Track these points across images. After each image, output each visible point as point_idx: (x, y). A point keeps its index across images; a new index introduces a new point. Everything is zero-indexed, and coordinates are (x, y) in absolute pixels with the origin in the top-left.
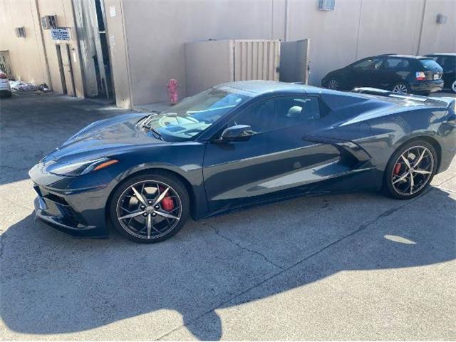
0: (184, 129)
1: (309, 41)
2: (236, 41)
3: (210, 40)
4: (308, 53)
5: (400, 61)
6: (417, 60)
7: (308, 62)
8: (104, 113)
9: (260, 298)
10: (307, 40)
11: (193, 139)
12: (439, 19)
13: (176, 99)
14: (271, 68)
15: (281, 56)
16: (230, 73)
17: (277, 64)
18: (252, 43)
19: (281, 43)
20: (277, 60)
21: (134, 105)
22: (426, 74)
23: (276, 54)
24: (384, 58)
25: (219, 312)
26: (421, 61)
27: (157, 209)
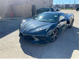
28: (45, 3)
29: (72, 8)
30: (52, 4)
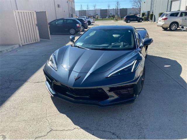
2: (16, 11)
14: (34, 25)
18: (24, 12)
19: (36, 13)
28: (59, 6)
29: (113, 16)
30: (73, 9)
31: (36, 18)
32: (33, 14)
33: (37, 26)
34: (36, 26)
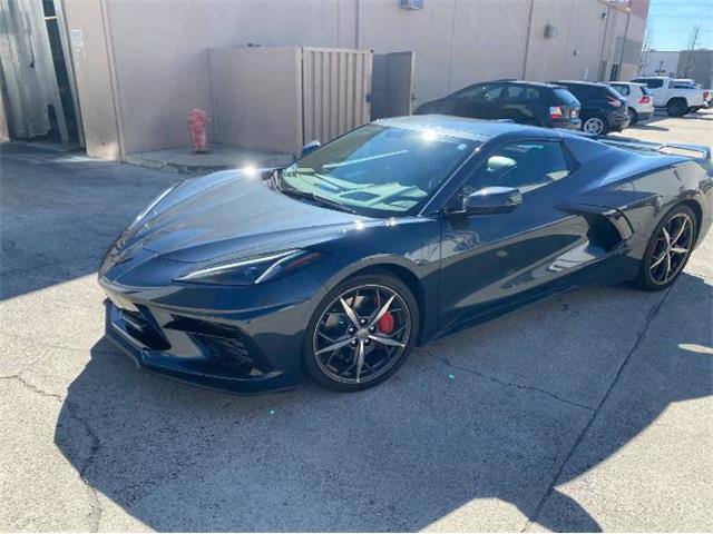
0: (378, 196)
1: (414, 57)
2: (306, 49)
3: (250, 45)
4: (413, 74)
5: (520, 89)
6: (549, 89)
7: (412, 88)
8: (72, 167)
9: (601, 460)
10: (410, 53)
11: (412, 212)
12: (547, 32)
13: (204, 142)
14: (358, 96)
15: (373, 75)
16: (296, 101)
17: (367, 90)
18: (330, 54)
19: (374, 57)
20: (367, 82)
21: (127, 154)
22: (562, 111)
23: (366, 73)
24: (505, 85)
25: (563, 489)
26: (556, 91)
27: (372, 332)
31: (370, 73)
32: (363, 60)
33: (368, 101)
34: (365, 99)
